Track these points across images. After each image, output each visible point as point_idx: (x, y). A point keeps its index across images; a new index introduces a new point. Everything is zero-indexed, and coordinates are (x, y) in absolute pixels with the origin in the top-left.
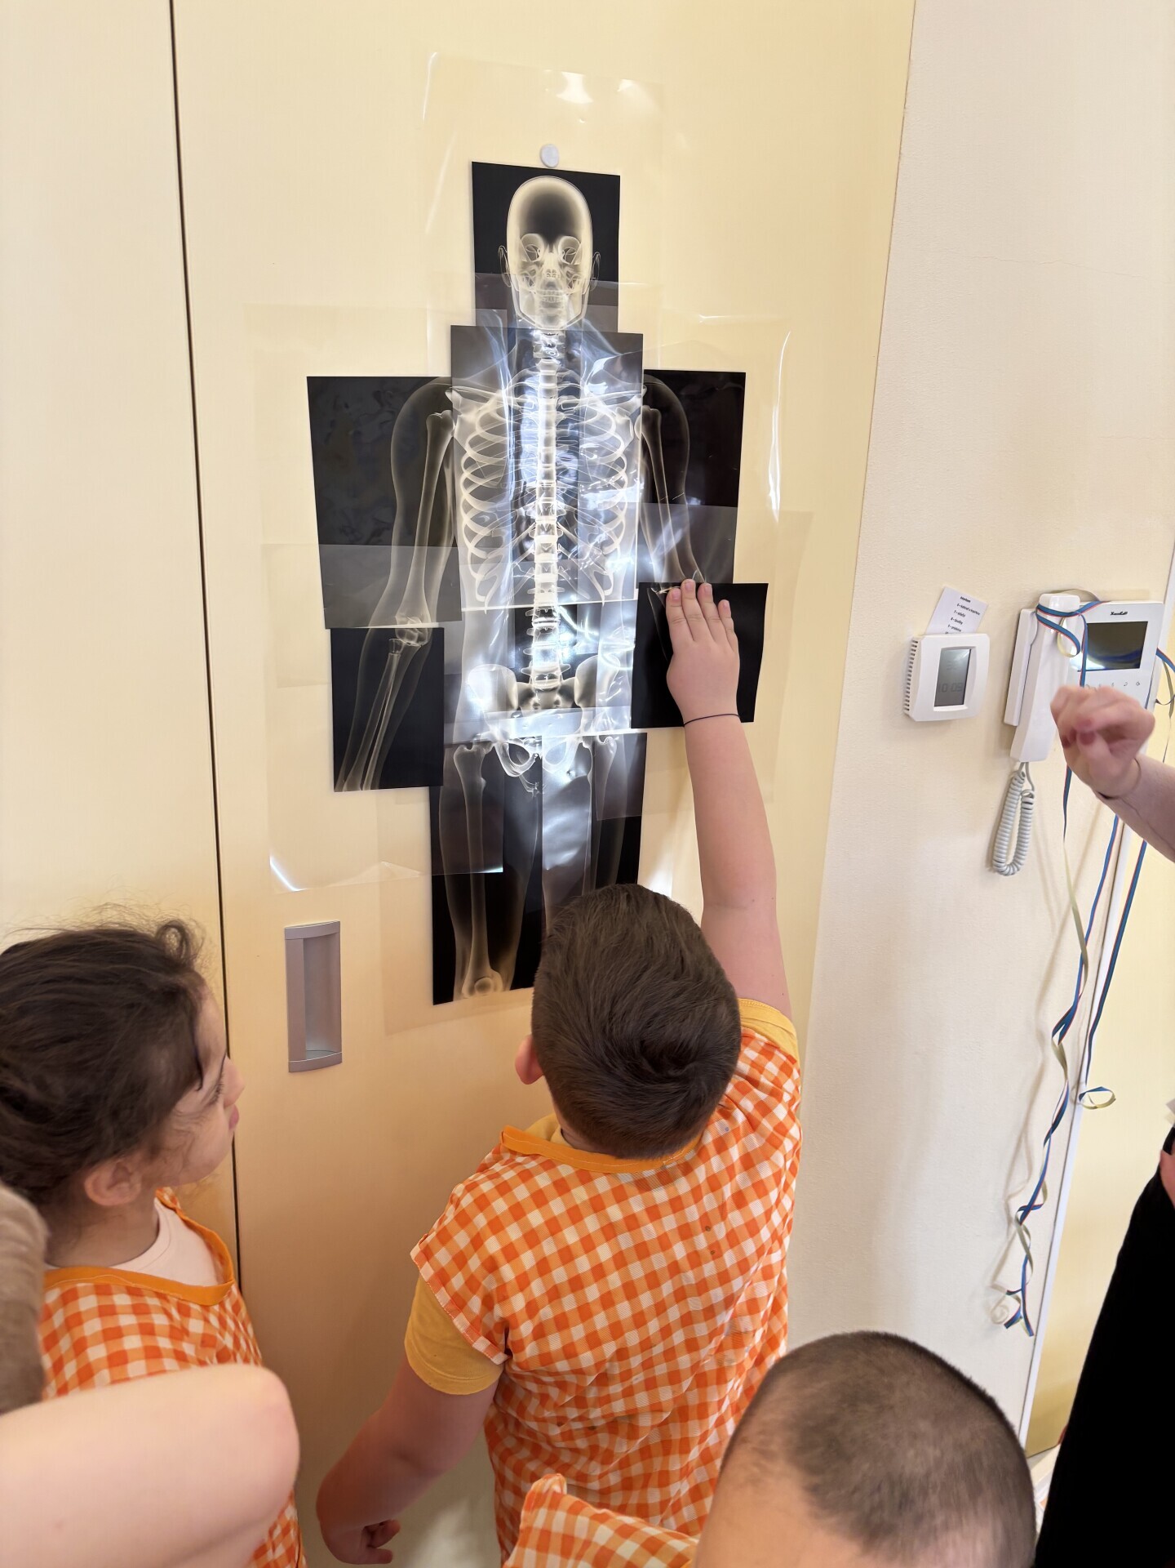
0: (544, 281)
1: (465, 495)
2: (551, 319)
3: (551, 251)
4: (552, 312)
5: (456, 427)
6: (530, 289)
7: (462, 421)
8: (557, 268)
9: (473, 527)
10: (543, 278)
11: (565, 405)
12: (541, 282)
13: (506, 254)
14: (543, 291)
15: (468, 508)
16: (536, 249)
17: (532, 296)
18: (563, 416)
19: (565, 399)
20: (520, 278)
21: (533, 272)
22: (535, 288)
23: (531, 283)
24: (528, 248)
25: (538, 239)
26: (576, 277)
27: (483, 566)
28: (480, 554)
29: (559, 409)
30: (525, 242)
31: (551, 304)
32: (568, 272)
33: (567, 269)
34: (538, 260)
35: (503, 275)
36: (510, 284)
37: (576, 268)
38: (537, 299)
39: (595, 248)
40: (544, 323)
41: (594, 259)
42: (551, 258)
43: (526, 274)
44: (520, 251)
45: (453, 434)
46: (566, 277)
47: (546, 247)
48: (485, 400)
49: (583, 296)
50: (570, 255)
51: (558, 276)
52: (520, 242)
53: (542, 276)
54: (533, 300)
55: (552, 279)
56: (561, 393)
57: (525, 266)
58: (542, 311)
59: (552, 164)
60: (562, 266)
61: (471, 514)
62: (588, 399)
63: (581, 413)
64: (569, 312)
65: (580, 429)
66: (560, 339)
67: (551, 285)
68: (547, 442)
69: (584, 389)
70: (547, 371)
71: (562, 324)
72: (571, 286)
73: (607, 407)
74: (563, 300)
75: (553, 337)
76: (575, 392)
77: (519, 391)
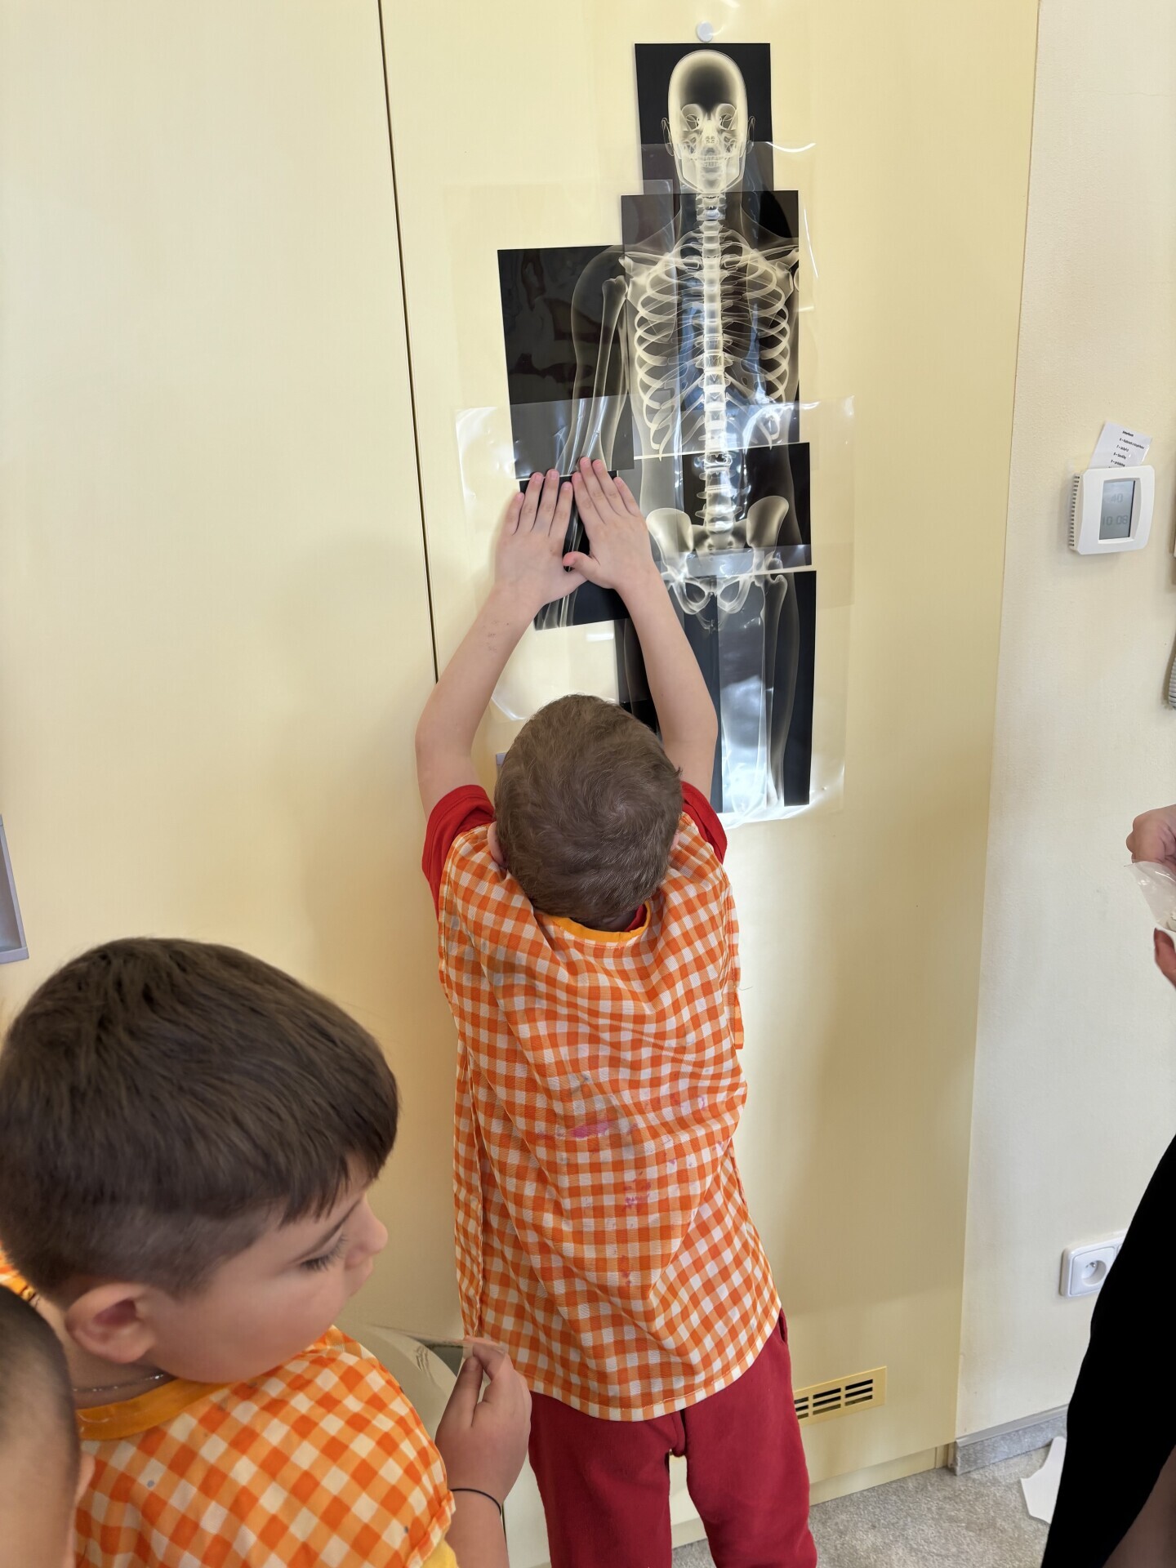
0: (704, 148)
1: (639, 352)
2: (711, 183)
3: (709, 119)
4: (712, 176)
5: (629, 290)
6: (691, 156)
7: (634, 284)
8: (715, 134)
9: (648, 380)
10: (703, 145)
11: (728, 263)
12: (702, 148)
13: (668, 125)
14: (704, 157)
15: (642, 363)
16: (696, 118)
17: (693, 162)
18: (727, 273)
19: (728, 258)
20: (682, 149)
21: (694, 140)
22: (697, 154)
23: (692, 151)
24: (688, 118)
25: (697, 109)
26: (733, 141)
27: (657, 417)
28: (655, 405)
29: (722, 267)
30: (686, 113)
31: (710, 169)
32: (726, 137)
33: (724, 134)
34: (697, 128)
35: (666, 145)
36: (673, 154)
37: (733, 133)
38: (699, 165)
39: (750, 113)
40: (706, 187)
41: (749, 123)
42: (709, 125)
43: (687, 143)
44: (682, 121)
45: (626, 296)
46: (724, 142)
47: (704, 115)
48: (654, 263)
49: (741, 159)
50: (726, 122)
51: (718, 142)
52: (681, 113)
53: (702, 143)
54: (695, 166)
55: (710, 145)
56: (724, 252)
57: (686, 134)
58: (703, 176)
59: (706, 40)
60: (721, 132)
61: (645, 368)
62: (750, 256)
63: (743, 270)
64: (730, 171)
65: (743, 284)
66: (721, 200)
67: (711, 151)
68: (712, 299)
69: (745, 246)
70: (710, 230)
71: (723, 187)
72: (728, 150)
73: (768, 263)
74: (722, 164)
75: (714, 200)
76: (737, 250)
77: (684, 253)
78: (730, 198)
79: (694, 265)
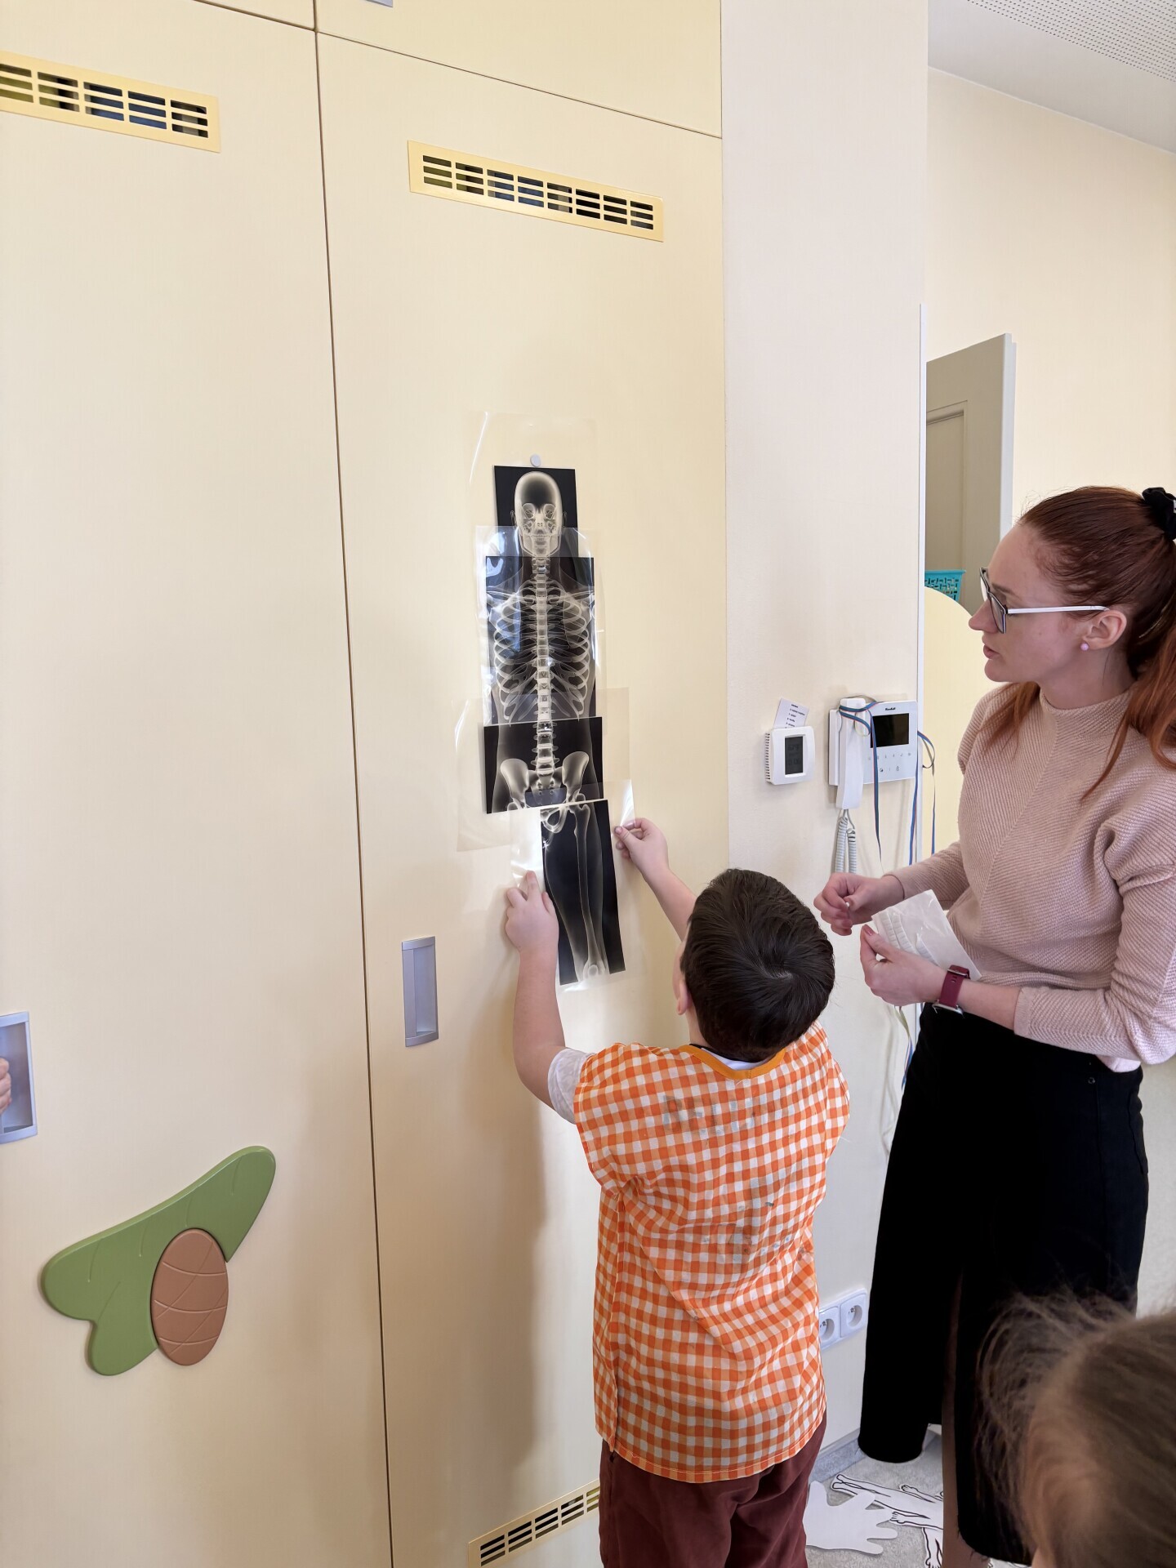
0: (537, 530)
1: (496, 655)
2: (541, 551)
3: (539, 512)
4: (541, 547)
5: (490, 615)
6: (529, 534)
7: (493, 611)
8: (543, 522)
9: (502, 674)
10: (536, 528)
11: (551, 601)
12: (535, 530)
13: (514, 515)
14: (536, 535)
15: (498, 663)
16: (531, 511)
17: (530, 538)
18: (551, 607)
19: (552, 597)
20: (523, 528)
21: (530, 525)
22: (531, 534)
23: (529, 531)
24: (527, 511)
25: (531, 506)
26: (553, 526)
27: (508, 698)
28: (506, 690)
29: (548, 603)
30: (525, 508)
31: (540, 542)
32: (548, 524)
33: (548, 522)
34: (532, 517)
37: (554, 521)
38: (533, 540)
39: (564, 509)
40: (538, 553)
41: (563, 516)
42: (539, 517)
43: (525, 526)
44: (523, 513)
46: (548, 527)
47: (536, 510)
48: (505, 598)
49: (558, 537)
50: (549, 514)
51: (544, 527)
52: (522, 508)
53: (536, 526)
54: (530, 540)
55: (540, 528)
56: (549, 594)
57: (525, 521)
58: (537, 546)
59: (537, 465)
60: (546, 520)
61: (500, 666)
62: (565, 597)
63: (561, 605)
64: (551, 546)
65: (561, 614)
66: (548, 562)
67: (540, 532)
68: (542, 623)
69: (562, 590)
70: (540, 580)
71: (548, 553)
72: (551, 532)
73: (576, 601)
74: (547, 540)
75: (542, 562)
76: (557, 593)
77: (525, 593)
78: (553, 559)
79: (531, 601)
